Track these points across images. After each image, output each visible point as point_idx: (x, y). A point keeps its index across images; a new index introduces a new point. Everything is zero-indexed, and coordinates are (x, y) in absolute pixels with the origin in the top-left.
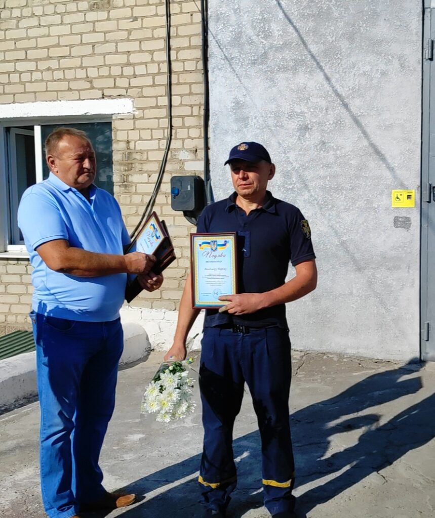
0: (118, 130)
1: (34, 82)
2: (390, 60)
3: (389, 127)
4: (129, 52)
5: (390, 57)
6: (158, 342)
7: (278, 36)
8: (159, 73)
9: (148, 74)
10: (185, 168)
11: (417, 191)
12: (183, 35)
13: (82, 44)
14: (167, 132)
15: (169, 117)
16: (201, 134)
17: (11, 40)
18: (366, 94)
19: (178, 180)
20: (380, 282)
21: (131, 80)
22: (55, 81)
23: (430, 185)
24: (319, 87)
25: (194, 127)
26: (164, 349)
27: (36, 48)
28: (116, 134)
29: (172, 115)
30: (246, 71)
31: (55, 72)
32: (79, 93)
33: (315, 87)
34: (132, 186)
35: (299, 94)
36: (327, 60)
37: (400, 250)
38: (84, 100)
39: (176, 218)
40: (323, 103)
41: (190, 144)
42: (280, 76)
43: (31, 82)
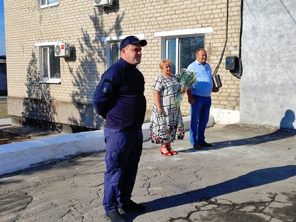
0: (207, 39)
4: (212, 9)
6: (217, 121)
8: (223, 17)
9: (219, 17)
10: (231, 53)
12: (233, 1)
13: (195, 7)
14: (225, 40)
15: (226, 34)
16: (238, 40)
17: (170, 7)
19: (228, 58)
21: (213, 20)
22: (185, 22)
25: (235, 37)
26: (220, 123)
27: (179, 9)
28: (206, 41)
29: (228, 33)
30: (258, 14)
31: (185, 18)
32: (193, 26)
33: (287, 19)
34: (211, 61)
38: (195, 28)
39: (227, 73)
40: (290, 26)
41: (234, 44)
42: (272, 16)
43: (176, 22)
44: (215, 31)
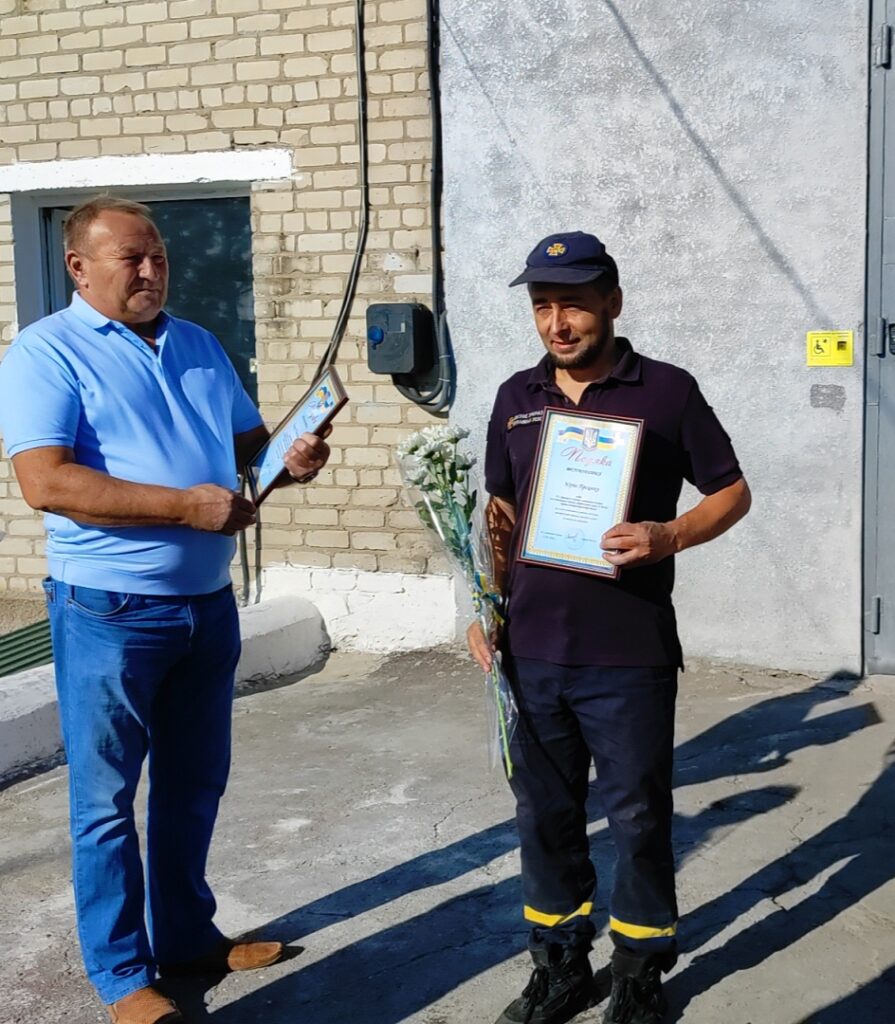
0: (262, 213)
1: (95, 117)
2: (802, 67)
3: (801, 205)
4: (282, 55)
5: (804, 62)
6: (345, 634)
7: (580, 21)
8: (343, 98)
9: (320, 101)
10: (395, 287)
11: (857, 334)
12: (389, 20)
13: (189, 39)
14: (359, 216)
15: (363, 186)
16: (426, 219)
17: (50, 32)
18: (756, 137)
19: (380, 312)
20: (782, 516)
21: (287, 112)
22: (138, 115)
23: (884, 321)
24: (661, 123)
25: (411, 206)
26: (355, 648)
27: (100, 49)
28: (258, 220)
29: (370, 181)
30: (514, 93)
31: (138, 98)
32: (185, 138)
33: (654, 122)
34: (290, 324)
35: (622, 139)
36: (677, 68)
37: (823, 451)
38: (195, 152)
39: (379, 388)
40: (670, 156)
41: (404, 240)
42: (584, 103)
43: (91, 117)
44: (303, 169)
